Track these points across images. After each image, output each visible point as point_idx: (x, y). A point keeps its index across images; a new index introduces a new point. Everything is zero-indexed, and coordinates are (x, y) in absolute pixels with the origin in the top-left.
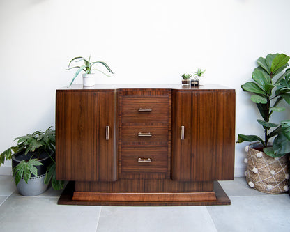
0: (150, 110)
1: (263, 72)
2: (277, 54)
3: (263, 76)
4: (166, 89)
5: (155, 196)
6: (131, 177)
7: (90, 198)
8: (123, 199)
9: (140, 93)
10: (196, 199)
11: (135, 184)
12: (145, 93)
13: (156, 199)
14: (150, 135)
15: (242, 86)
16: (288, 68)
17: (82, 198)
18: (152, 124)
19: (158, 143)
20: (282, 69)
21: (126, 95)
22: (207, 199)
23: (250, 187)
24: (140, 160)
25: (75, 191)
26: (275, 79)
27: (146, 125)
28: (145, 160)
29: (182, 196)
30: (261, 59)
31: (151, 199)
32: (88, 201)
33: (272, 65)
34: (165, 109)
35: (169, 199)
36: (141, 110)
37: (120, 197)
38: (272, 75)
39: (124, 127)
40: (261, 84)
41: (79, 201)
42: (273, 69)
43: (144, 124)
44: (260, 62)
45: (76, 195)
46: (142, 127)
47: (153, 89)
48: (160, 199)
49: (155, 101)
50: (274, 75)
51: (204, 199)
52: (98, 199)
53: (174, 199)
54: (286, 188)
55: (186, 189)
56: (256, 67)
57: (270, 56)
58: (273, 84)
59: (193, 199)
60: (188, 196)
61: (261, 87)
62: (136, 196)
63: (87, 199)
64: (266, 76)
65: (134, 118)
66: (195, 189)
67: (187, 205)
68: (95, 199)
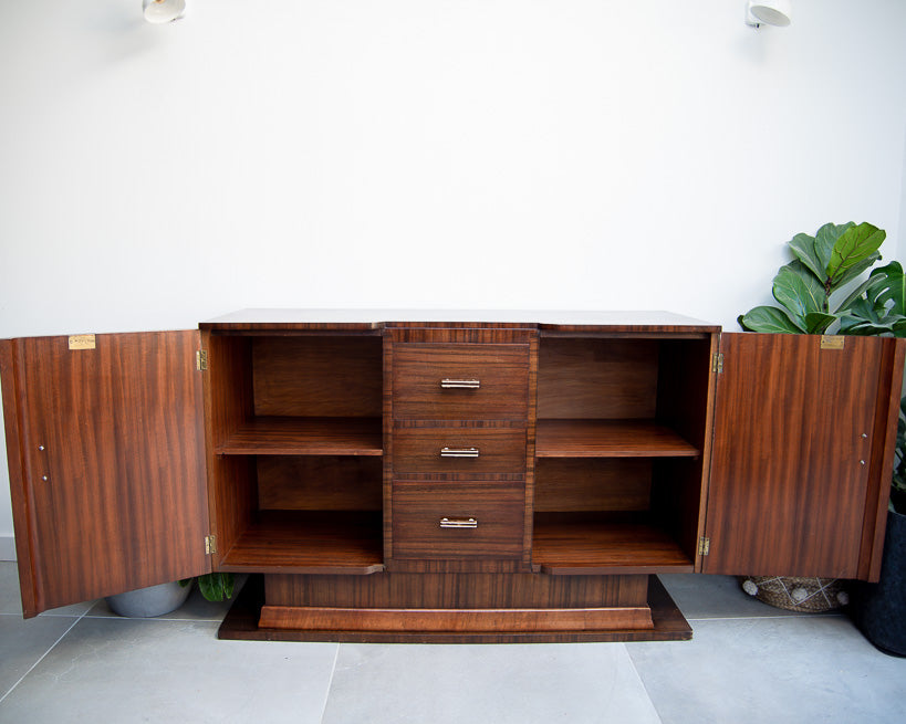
0: (474, 383)
1: (805, 277)
2: (851, 225)
3: (803, 290)
4: (522, 325)
5: (487, 617)
6: (421, 567)
7: (307, 623)
8: (398, 625)
9: (446, 335)
10: (599, 624)
11: (432, 585)
12: (459, 337)
13: (489, 625)
14: (473, 453)
15: (740, 319)
16: (877, 264)
17: (285, 623)
18: (481, 424)
19: (497, 476)
20: (862, 268)
21: (407, 339)
22: (629, 624)
23: (747, 594)
24: (445, 523)
25: (264, 603)
26: (837, 297)
27: (464, 425)
28: (459, 524)
29: (560, 618)
30: (801, 239)
31: (473, 625)
32: (300, 630)
33: (831, 257)
34: (518, 382)
35: (524, 625)
36: (448, 383)
37: (391, 619)
38: (829, 285)
39: (401, 432)
40: (798, 312)
41: (275, 629)
42: (834, 267)
43: (457, 423)
44: (797, 249)
45: (268, 615)
46: (451, 432)
47: (485, 325)
48: (501, 626)
49: (490, 359)
50: (835, 286)
51: (620, 624)
52: (328, 625)
53: (540, 624)
54: (842, 599)
55: (573, 599)
56: (784, 261)
57: (828, 231)
58: (831, 313)
59: (590, 625)
60: (575, 617)
61: (797, 321)
62: (436, 617)
63: (298, 624)
64: (813, 289)
65: (428, 407)
66: (597, 598)
67: (575, 640)
68: (321, 624)
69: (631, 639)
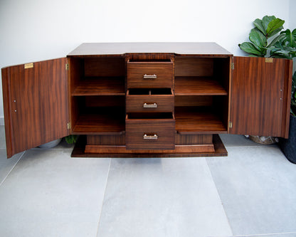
1: (259, 33)
2: (273, 16)
3: (259, 38)
7: (100, 151)
10: (197, 151)
15: (239, 45)
16: (283, 30)
17: (93, 151)
20: (277, 31)
22: (207, 150)
23: (246, 137)
25: (86, 144)
26: (270, 40)
30: (257, 20)
33: (267, 28)
38: (267, 36)
40: (258, 45)
41: (90, 153)
42: (268, 30)
44: (256, 24)
45: (88, 148)
48: (164, 152)
50: (269, 36)
51: (204, 151)
52: (108, 152)
54: (277, 140)
55: (188, 142)
56: (252, 27)
57: (266, 18)
59: (194, 151)
60: (189, 148)
61: (257, 48)
63: (98, 152)
64: (262, 37)
66: (196, 141)
68: (105, 152)
69: (207, 156)
